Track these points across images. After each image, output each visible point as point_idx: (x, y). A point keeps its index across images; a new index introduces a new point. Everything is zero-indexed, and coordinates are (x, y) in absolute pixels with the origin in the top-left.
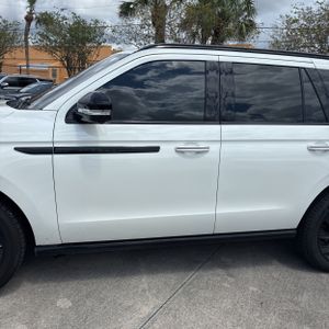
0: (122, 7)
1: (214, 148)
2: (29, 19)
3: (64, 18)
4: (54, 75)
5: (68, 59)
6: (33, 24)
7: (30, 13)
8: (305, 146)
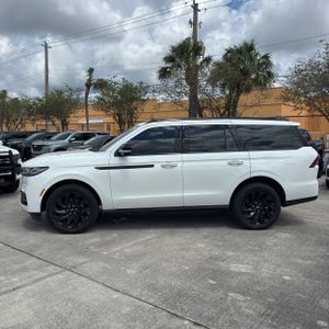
0: (160, 71)
1: (179, 165)
2: (88, 85)
3: (116, 83)
4: (109, 129)
5: (119, 115)
6: (91, 88)
7: (89, 80)
8: (226, 163)
